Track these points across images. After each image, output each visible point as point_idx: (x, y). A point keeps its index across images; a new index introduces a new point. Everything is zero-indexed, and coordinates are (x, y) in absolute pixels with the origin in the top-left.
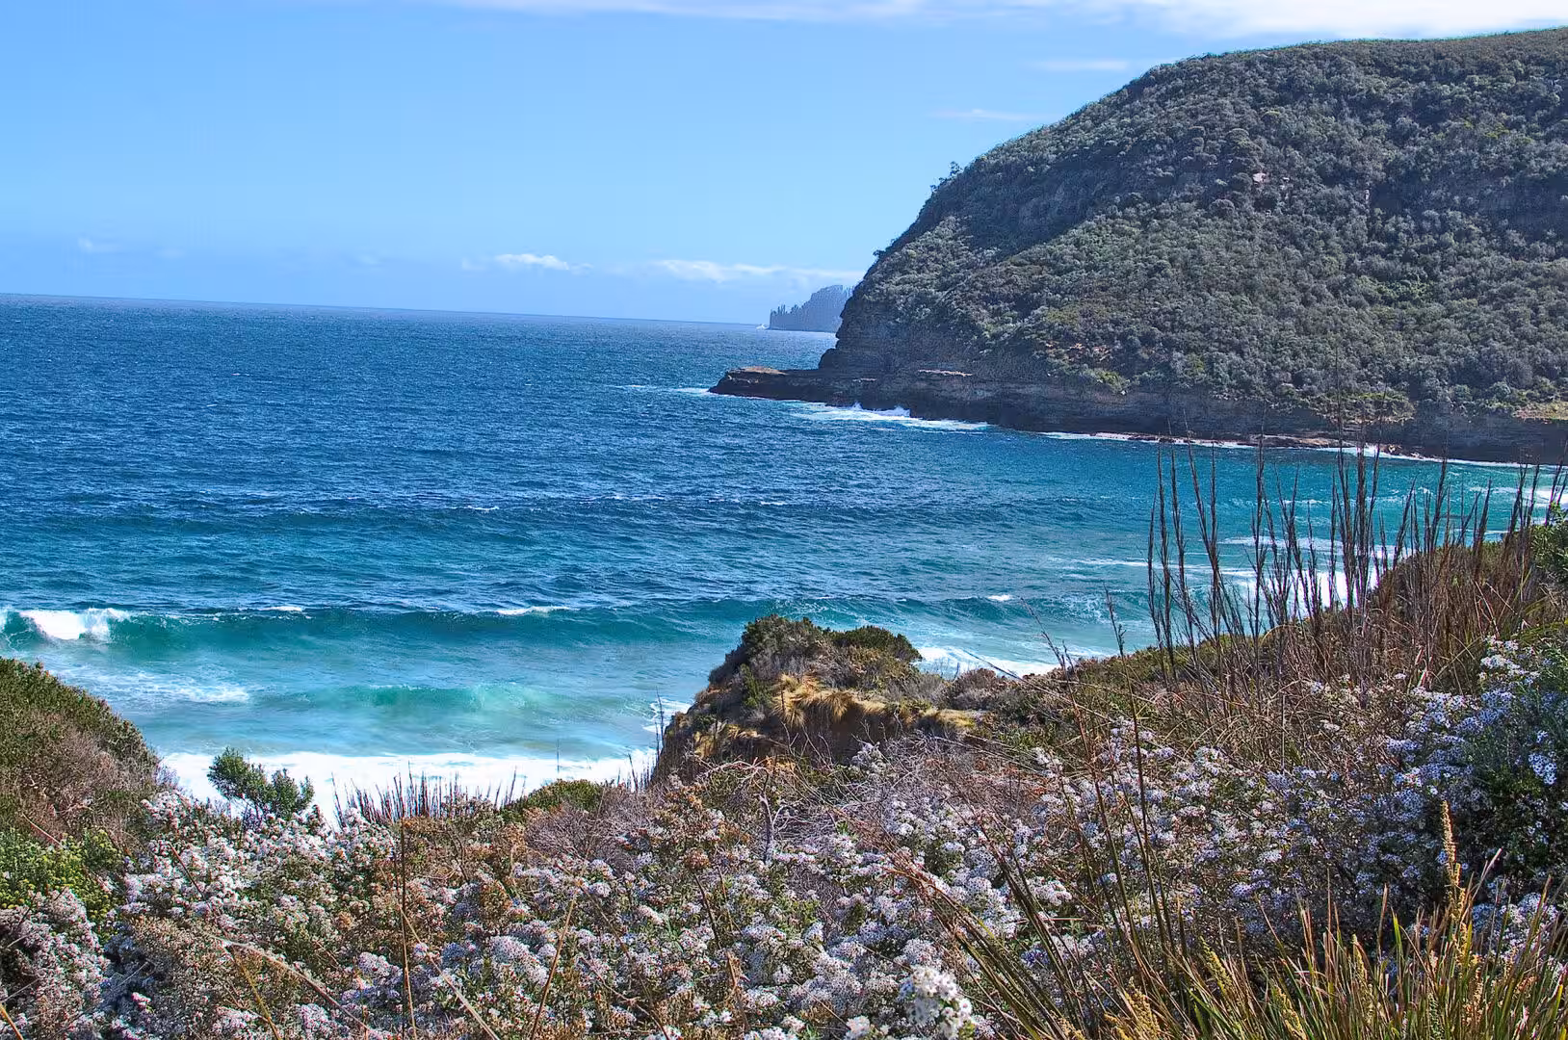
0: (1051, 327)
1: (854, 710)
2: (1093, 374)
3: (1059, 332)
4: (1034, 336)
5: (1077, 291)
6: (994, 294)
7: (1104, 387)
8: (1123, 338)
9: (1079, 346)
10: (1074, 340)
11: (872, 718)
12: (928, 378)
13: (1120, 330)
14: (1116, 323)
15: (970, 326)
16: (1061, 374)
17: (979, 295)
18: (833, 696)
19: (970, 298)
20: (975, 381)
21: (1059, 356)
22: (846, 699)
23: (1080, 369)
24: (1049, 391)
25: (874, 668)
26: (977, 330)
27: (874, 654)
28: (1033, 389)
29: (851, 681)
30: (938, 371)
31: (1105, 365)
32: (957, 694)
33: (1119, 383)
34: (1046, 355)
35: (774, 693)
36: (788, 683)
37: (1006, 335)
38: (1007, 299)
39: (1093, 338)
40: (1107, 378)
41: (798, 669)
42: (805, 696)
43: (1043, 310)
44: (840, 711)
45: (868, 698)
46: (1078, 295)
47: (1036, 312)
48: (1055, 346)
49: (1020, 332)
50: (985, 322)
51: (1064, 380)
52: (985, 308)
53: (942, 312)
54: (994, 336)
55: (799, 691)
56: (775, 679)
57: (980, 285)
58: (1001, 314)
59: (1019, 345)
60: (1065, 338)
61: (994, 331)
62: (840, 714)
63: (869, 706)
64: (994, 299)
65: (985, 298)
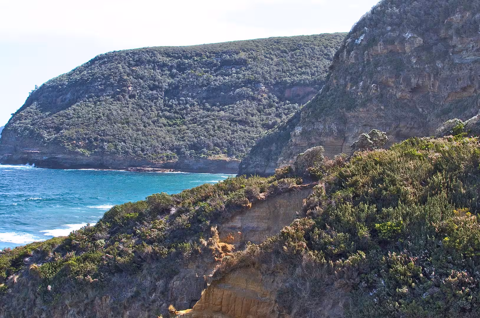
0: (66, 136)
2: (79, 150)
3: (69, 138)
4: (60, 139)
5: (74, 125)
6: (48, 126)
7: (83, 154)
8: (88, 139)
9: (75, 142)
10: (73, 140)
12: (28, 153)
13: (87, 136)
14: (86, 134)
15: (40, 136)
16: (69, 150)
17: (43, 127)
19: (41, 128)
20: (43, 154)
21: (68, 145)
23: (75, 149)
24: (66, 156)
26: (43, 138)
28: (60, 156)
30: (31, 151)
31: (83, 147)
33: (87, 153)
34: (64, 145)
37: (52, 139)
38: (52, 128)
39: (79, 139)
40: (84, 152)
43: (63, 131)
46: (74, 126)
47: (61, 131)
48: (67, 142)
49: (56, 138)
50: (45, 135)
51: (70, 153)
52: (45, 130)
53: (32, 132)
54: (48, 140)
57: (43, 123)
58: (50, 132)
59: (56, 142)
60: (70, 139)
61: (48, 138)
64: (47, 128)
65: (45, 128)
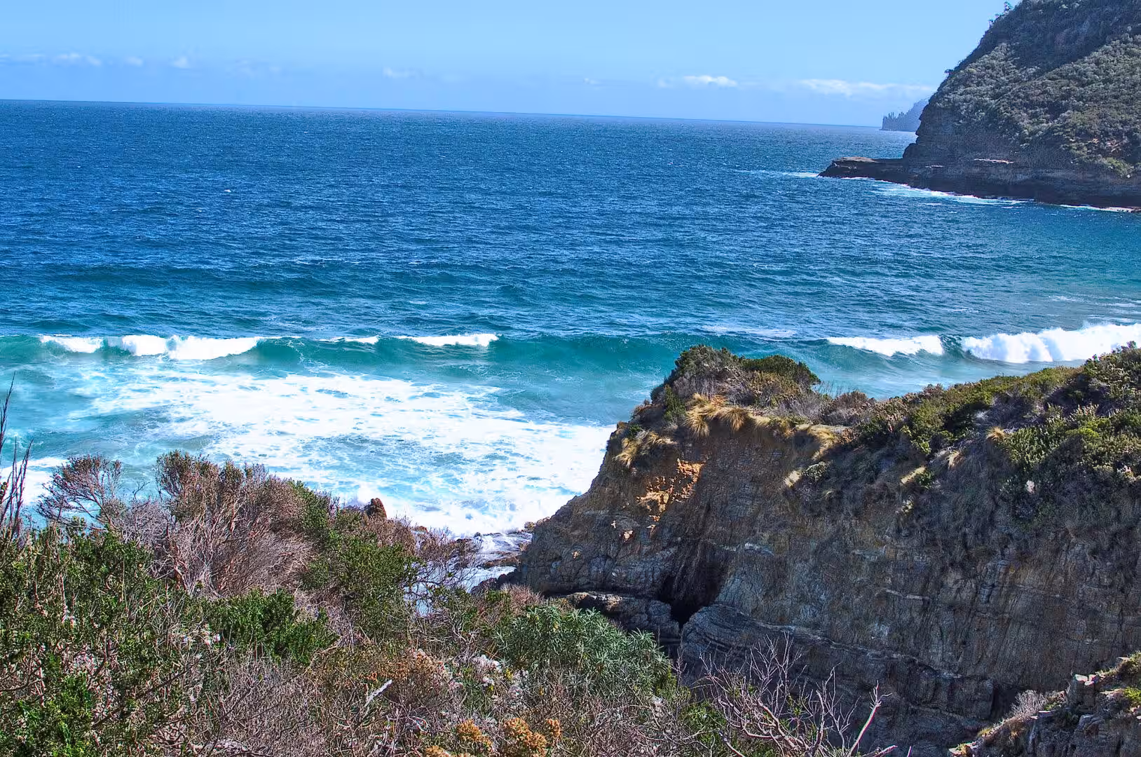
0: (1074, 126)
1: (749, 423)
2: (1105, 162)
3: (1081, 130)
4: (1061, 133)
5: (1095, 99)
6: (1032, 101)
7: (1114, 172)
8: (1129, 134)
9: (1095, 141)
10: (1092, 137)
11: (761, 429)
12: (981, 165)
13: (1127, 129)
14: (1124, 123)
15: (1012, 125)
16: (1081, 162)
17: (1021, 103)
18: (733, 412)
19: (1014, 105)
20: (1017, 167)
21: (1079, 148)
22: (743, 415)
23: (1096, 158)
24: (1071, 174)
25: (770, 389)
26: (1020, 129)
27: (772, 378)
28: (1058, 174)
29: (749, 400)
30: (989, 160)
31: (1114, 155)
32: (831, 412)
33: (1126, 169)
34: (1070, 148)
35: (687, 408)
36: (700, 400)
37: (1041, 132)
38: (1043, 105)
39: (1106, 134)
40: (1116, 165)
41: (709, 390)
42: (711, 411)
43: (1069, 113)
44: (738, 424)
45: (761, 414)
46: (1096, 101)
47: (1063, 115)
48: (1077, 141)
49: (1050, 131)
50: (1025, 123)
51: (1084, 166)
52: (1026, 112)
53: (993, 115)
54: (1032, 134)
55: (707, 407)
56: (690, 397)
57: (1022, 95)
58: (1037, 117)
59: (1051, 140)
60: (1084, 134)
61: (1031, 128)
62: (738, 426)
63: (761, 421)
64: (1031, 105)
65: (1026, 105)
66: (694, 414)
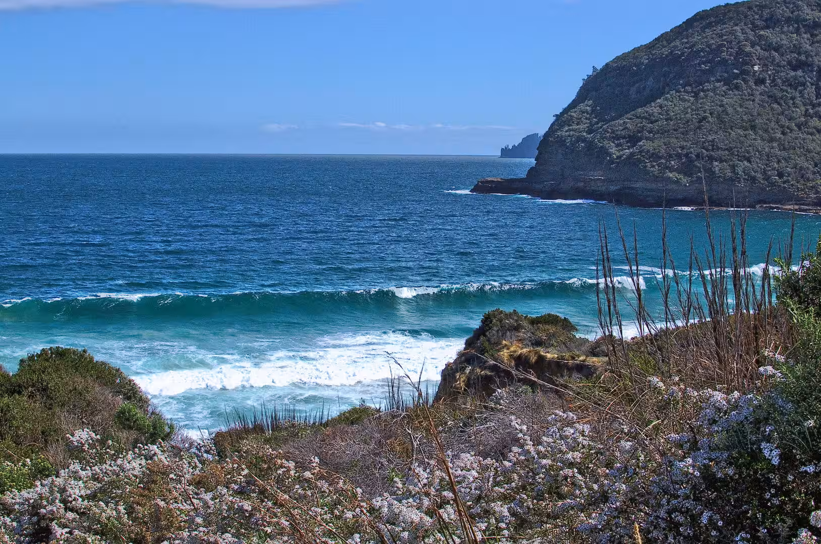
0: (648, 151)
1: (541, 359)
2: (671, 175)
3: (653, 154)
4: (639, 156)
5: (663, 132)
6: (617, 135)
7: (678, 182)
8: (687, 155)
9: (663, 161)
10: (660, 158)
11: (551, 362)
12: (584, 180)
13: (685, 151)
14: (682, 148)
15: (604, 152)
16: (654, 176)
17: (610, 136)
18: (530, 352)
19: (605, 137)
20: (610, 181)
21: (653, 166)
22: (537, 353)
23: (664, 173)
24: (649, 186)
25: (551, 336)
26: (610, 155)
27: (552, 329)
28: (640, 185)
29: (538, 343)
30: (589, 177)
31: (676, 170)
32: (596, 348)
33: (685, 180)
34: (646, 166)
35: (499, 351)
36: (506, 345)
37: (624, 156)
38: (624, 138)
39: (670, 156)
40: (679, 177)
41: (511, 338)
42: (515, 352)
43: (643, 142)
44: (533, 359)
45: (548, 352)
46: (662, 134)
47: (640, 143)
48: (651, 161)
49: (632, 154)
50: (613, 150)
51: (656, 179)
52: (613, 142)
53: (590, 145)
54: (618, 157)
55: (512, 349)
56: (498, 343)
57: (610, 130)
58: (621, 145)
59: (632, 161)
60: (655, 156)
61: (618, 154)
62: (534, 360)
63: (549, 356)
64: (617, 138)
65: (613, 137)
66: (505, 354)
